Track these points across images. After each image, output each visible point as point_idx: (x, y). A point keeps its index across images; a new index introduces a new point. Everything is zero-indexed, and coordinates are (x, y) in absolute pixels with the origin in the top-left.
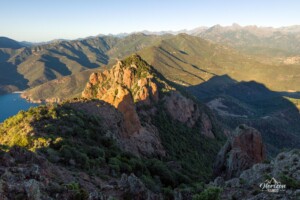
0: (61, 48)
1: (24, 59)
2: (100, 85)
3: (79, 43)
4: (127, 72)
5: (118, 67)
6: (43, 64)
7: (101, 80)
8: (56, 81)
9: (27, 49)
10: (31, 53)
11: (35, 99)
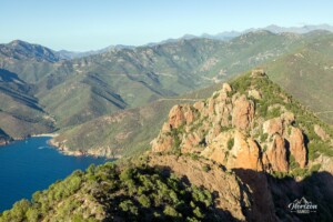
0: (120, 60)
1: (61, 80)
2: (187, 129)
3: (149, 52)
4: (240, 104)
5: (222, 94)
6: (88, 89)
7: (190, 120)
8: (107, 118)
9: (67, 62)
10: (72, 71)
11: (71, 149)
